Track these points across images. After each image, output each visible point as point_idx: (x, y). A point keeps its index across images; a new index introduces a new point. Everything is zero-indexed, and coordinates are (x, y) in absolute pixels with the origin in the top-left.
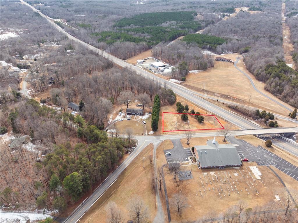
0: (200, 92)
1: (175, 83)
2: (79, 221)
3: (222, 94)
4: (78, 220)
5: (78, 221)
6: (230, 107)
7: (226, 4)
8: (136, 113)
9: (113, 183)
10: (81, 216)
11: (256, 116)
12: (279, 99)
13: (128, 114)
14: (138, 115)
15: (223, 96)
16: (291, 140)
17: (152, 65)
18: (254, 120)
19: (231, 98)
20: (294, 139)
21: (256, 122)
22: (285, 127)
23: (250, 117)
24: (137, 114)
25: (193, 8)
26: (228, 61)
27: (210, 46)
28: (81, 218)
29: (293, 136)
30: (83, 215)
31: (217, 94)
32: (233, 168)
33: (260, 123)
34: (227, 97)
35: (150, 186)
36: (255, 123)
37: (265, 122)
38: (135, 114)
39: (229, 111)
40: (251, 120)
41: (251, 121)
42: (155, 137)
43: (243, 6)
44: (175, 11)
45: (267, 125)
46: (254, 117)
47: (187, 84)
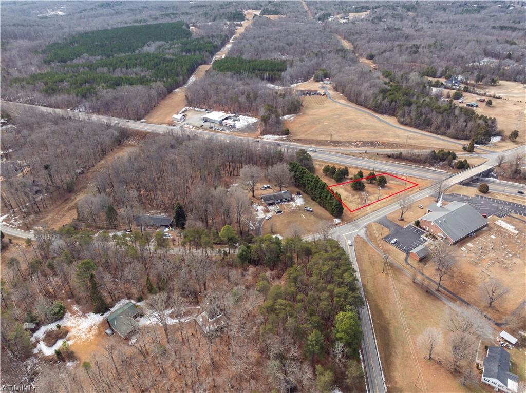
0: (328, 145)
1: (275, 140)
2: (387, 386)
3: (363, 142)
4: (385, 385)
5: (385, 387)
6: (390, 156)
7: (222, 6)
8: (281, 200)
9: (369, 311)
10: (384, 378)
11: (434, 161)
12: (431, 132)
13: (269, 204)
14: (285, 202)
15: (365, 144)
16: (492, 178)
17: (206, 121)
18: (433, 166)
19: (379, 145)
20: (494, 177)
21: (438, 168)
22: (477, 164)
23: (425, 163)
24: (284, 200)
25: (172, 16)
26: (315, 94)
27: (269, 75)
28: (384, 380)
29: (492, 173)
30: (383, 375)
31: (356, 143)
32: (482, 230)
33: (443, 167)
34: (372, 144)
35: (421, 292)
36: (436, 170)
37: (450, 165)
38: (279, 201)
39: (392, 162)
40: (429, 167)
41: (431, 168)
42: (350, 225)
43: (249, 9)
44: (142, 24)
45: (453, 168)
46: (431, 162)
47: (299, 138)
